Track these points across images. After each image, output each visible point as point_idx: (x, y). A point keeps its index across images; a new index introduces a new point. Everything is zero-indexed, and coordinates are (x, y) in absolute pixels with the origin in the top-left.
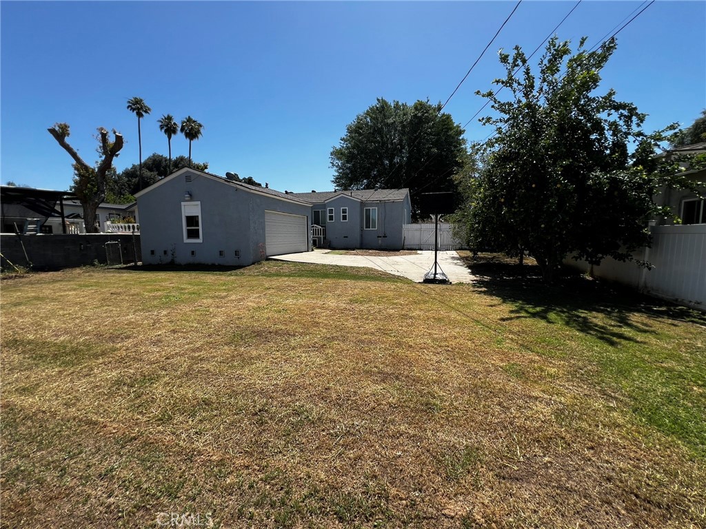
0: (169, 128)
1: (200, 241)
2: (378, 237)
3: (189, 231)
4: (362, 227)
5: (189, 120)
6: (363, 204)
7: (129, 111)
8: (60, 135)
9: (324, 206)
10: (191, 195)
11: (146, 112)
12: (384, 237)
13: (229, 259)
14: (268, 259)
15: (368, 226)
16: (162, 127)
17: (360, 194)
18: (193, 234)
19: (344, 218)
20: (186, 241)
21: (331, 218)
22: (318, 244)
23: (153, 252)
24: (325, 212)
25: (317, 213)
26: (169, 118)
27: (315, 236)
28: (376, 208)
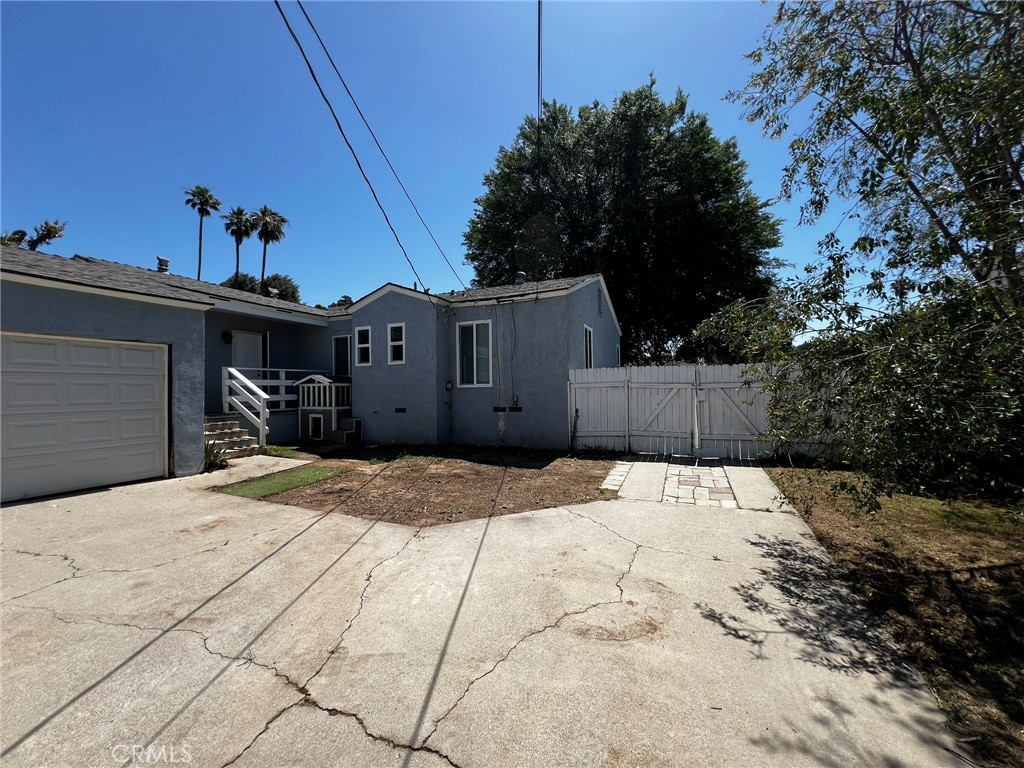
0: (239, 229)
2: (497, 409)
4: (451, 382)
5: (265, 212)
6: (449, 311)
7: (186, 207)
11: (216, 209)
12: (512, 409)
15: (467, 378)
16: (228, 227)
21: (364, 355)
24: (351, 338)
25: (342, 345)
26: (240, 212)
27: (317, 408)
28: (489, 321)
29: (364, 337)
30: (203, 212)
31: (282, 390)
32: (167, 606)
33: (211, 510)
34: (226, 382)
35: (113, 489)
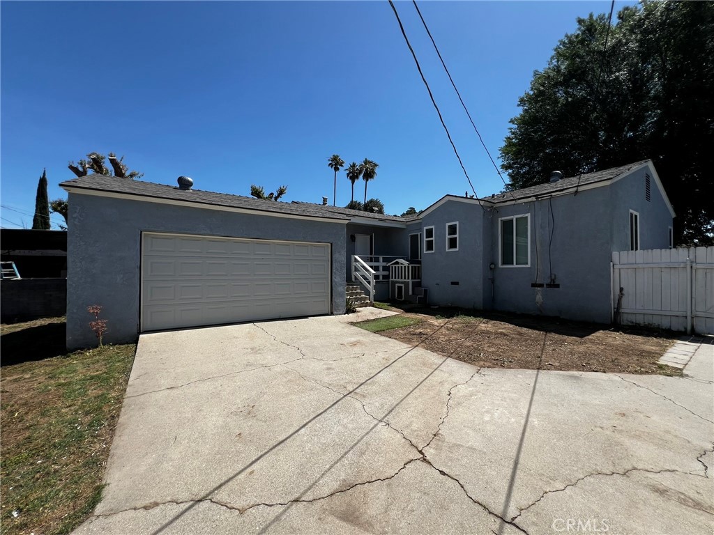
0: (353, 176)
2: (534, 285)
4: (494, 263)
5: (366, 162)
11: (342, 166)
12: (549, 286)
15: (507, 259)
16: (348, 175)
19: (453, 243)
21: (430, 245)
24: (420, 235)
25: (415, 239)
26: (354, 165)
27: (400, 280)
28: (529, 215)
29: (429, 233)
30: (336, 169)
31: (381, 269)
32: (342, 382)
33: (352, 335)
34: (354, 264)
35: (310, 318)
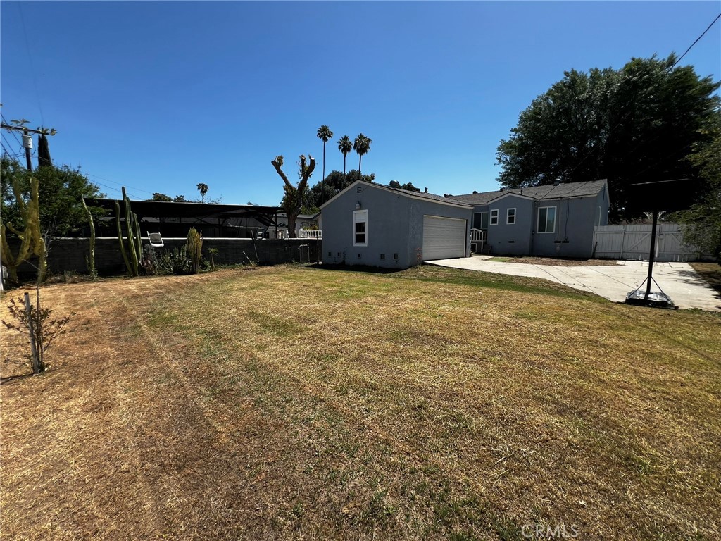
0: (345, 147)
1: (365, 245)
2: (556, 242)
3: (357, 236)
4: (533, 230)
5: (361, 137)
6: (536, 203)
7: (318, 138)
8: (277, 165)
9: (487, 207)
10: (360, 204)
11: (330, 136)
12: (563, 242)
13: (389, 262)
14: (424, 264)
15: (542, 229)
16: (340, 147)
17: (532, 191)
18: (360, 239)
19: (511, 220)
20: (355, 245)
21: (494, 221)
22: (477, 250)
23: (330, 254)
24: (487, 215)
25: (478, 216)
26: (346, 138)
28: (556, 207)
29: (495, 213)
30: (325, 140)
